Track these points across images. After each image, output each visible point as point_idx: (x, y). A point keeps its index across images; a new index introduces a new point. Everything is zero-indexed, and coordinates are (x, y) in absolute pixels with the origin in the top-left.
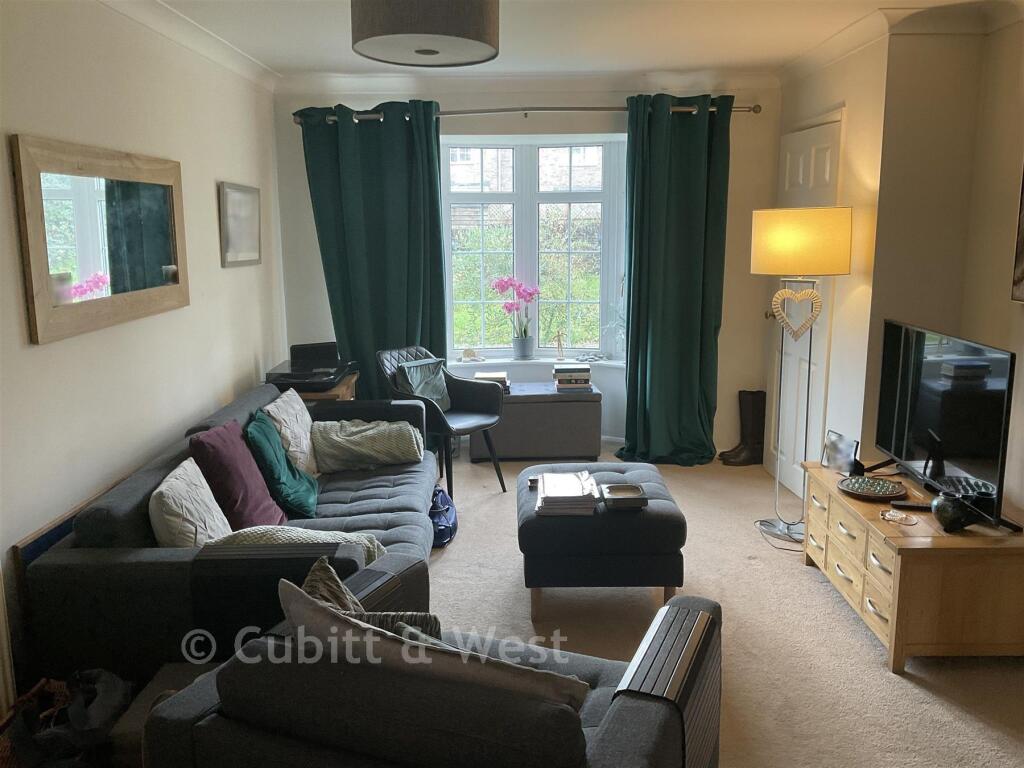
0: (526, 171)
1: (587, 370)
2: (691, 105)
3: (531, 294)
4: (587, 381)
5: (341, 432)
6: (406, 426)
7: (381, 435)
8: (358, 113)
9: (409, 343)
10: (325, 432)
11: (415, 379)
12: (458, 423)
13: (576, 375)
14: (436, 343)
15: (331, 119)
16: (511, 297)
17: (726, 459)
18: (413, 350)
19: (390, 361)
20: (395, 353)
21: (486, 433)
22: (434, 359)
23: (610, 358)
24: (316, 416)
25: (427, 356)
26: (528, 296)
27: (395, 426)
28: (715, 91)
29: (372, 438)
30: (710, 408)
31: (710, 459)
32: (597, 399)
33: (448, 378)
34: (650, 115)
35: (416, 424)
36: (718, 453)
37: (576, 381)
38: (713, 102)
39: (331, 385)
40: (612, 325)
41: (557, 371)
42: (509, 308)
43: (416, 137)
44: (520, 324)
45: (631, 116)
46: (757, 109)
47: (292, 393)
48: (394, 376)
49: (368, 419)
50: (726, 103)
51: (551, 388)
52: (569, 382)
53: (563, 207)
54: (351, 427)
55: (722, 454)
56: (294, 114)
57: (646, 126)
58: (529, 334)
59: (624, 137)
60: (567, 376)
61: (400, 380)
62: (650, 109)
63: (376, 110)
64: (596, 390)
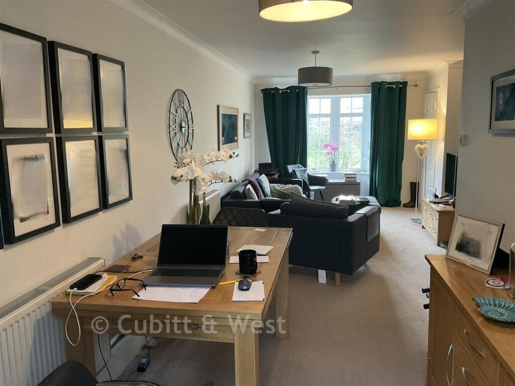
0: (336, 106)
1: (356, 174)
2: (393, 85)
3: (336, 149)
4: (355, 178)
5: (279, 187)
6: (297, 186)
7: (290, 188)
8: (281, 89)
9: (295, 163)
10: (274, 187)
11: (298, 174)
12: (312, 188)
13: (352, 176)
14: (304, 163)
15: (272, 92)
16: (329, 149)
17: (405, 206)
18: (297, 165)
19: (290, 168)
20: (291, 166)
21: (320, 191)
22: (303, 168)
23: (364, 171)
24: (270, 182)
25: (301, 167)
26: (335, 149)
27: (294, 186)
28: (402, 80)
29: (288, 189)
30: (399, 187)
31: (399, 205)
32: (359, 184)
33: (308, 175)
34: (379, 88)
35: (300, 186)
36: (402, 203)
37: (352, 178)
38: (401, 83)
39: (274, 174)
40: (365, 159)
41: (345, 174)
42: (328, 154)
43: (300, 96)
44: (332, 159)
45: (372, 89)
46: (416, 85)
47: (263, 175)
48: (292, 173)
49: (286, 184)
50: (405, 84)
51: (343, 181)
52: (349, 178)
53: (349, 118)
54: (281, 186)
55: (404, 204)
56: (261, 90)
57: (377, 91)
58: (335, 163)
59: (370, 95)
60: (348, 176)
61: (293, 174)
62: (379, 86)
63: (287, 88)
64: (358, 181)
